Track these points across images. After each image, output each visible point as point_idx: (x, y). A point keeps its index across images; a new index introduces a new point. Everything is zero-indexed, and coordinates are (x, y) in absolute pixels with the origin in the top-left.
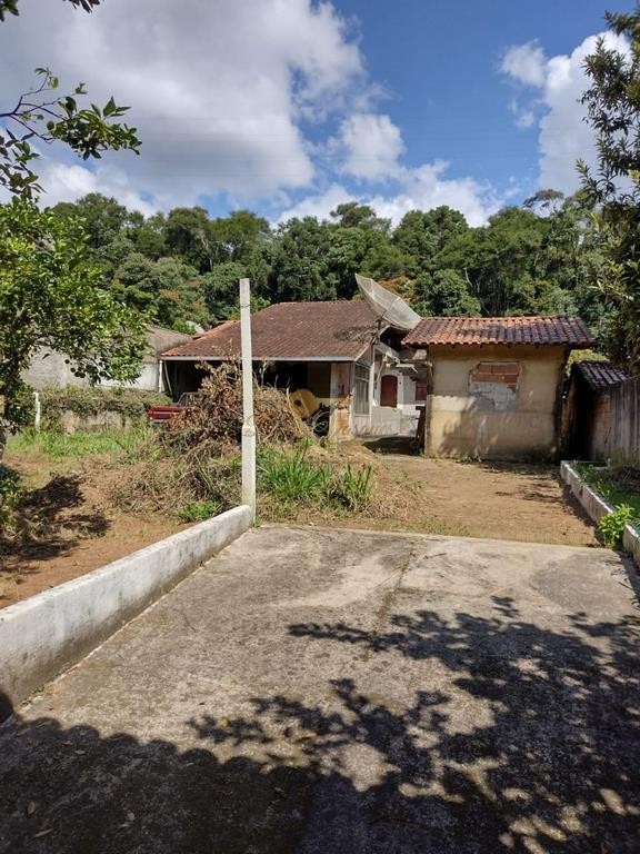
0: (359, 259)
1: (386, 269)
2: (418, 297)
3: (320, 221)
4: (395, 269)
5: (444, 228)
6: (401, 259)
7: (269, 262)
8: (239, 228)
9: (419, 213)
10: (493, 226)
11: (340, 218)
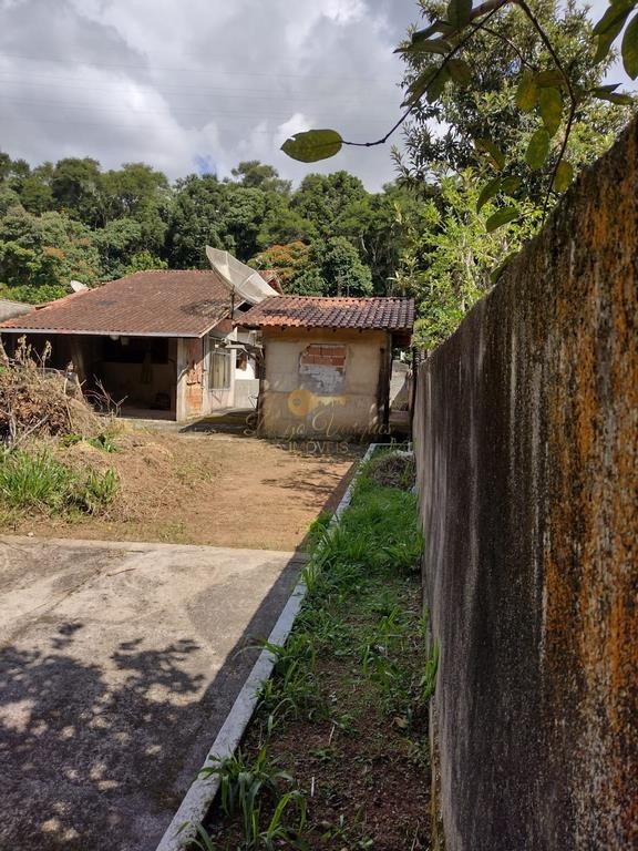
0: (258, 220)
1: (286, 233)
2: (313, 263)
3: (220, 179)
4: (294, 234)
5: (342, 193)
6: (299, 224)
7: (165, 220)
8: (132, 182)
9: (318, 177)
10: (388, 194)
11: (243, 176)
